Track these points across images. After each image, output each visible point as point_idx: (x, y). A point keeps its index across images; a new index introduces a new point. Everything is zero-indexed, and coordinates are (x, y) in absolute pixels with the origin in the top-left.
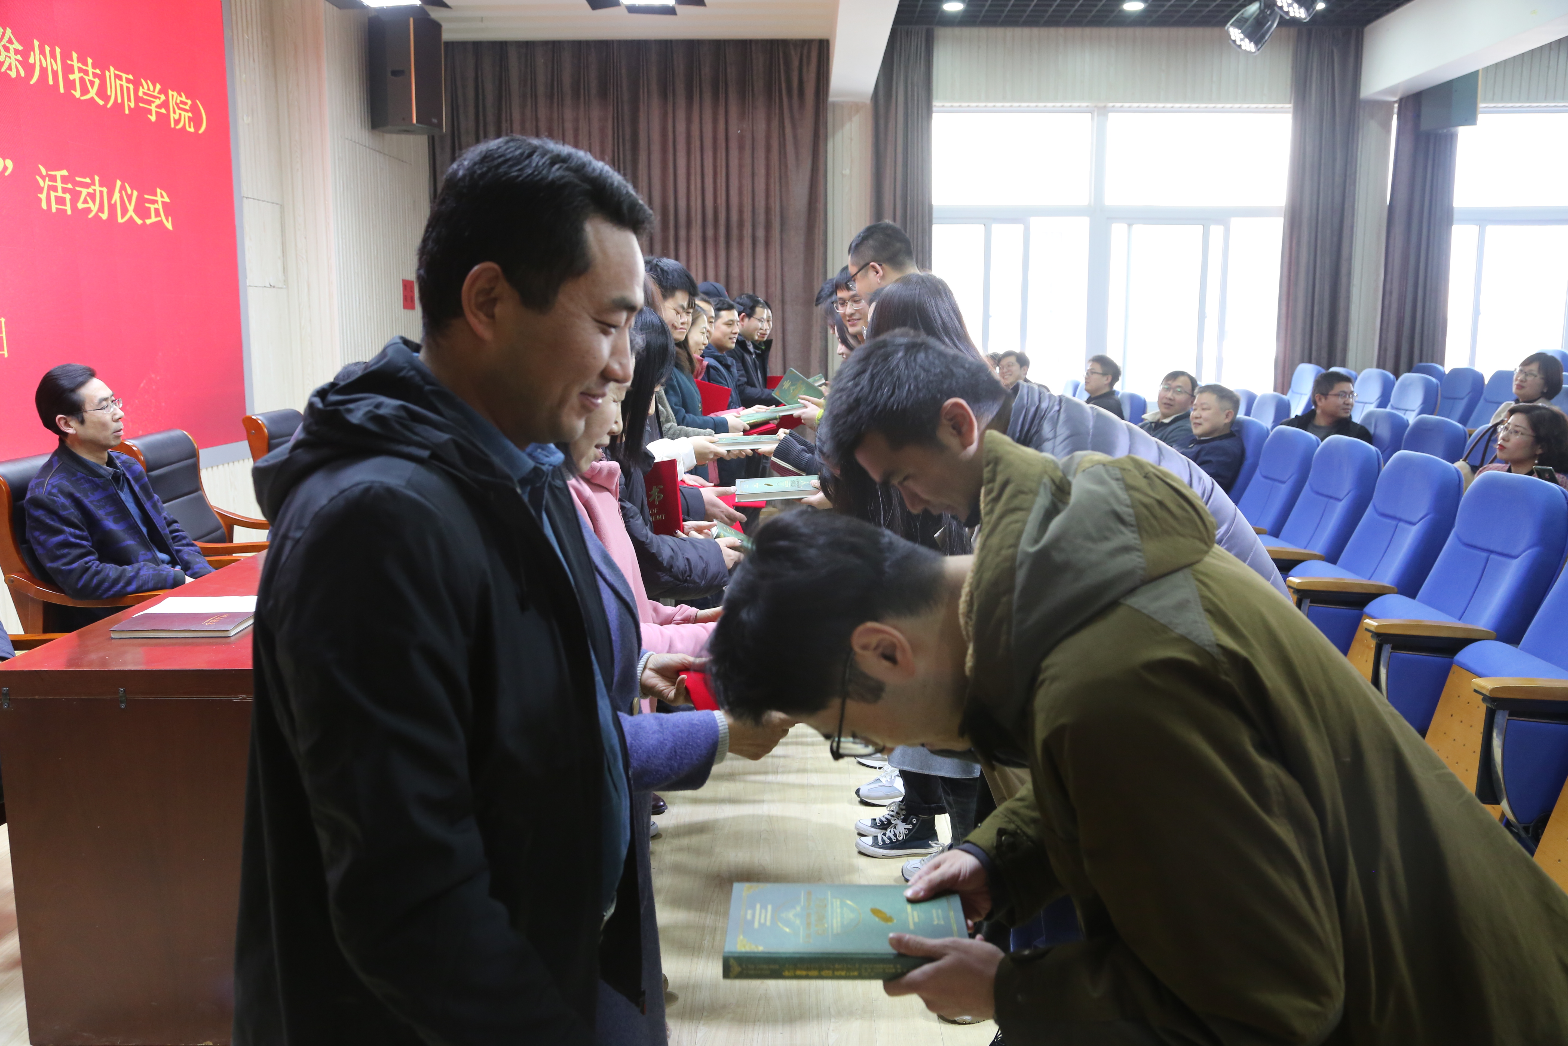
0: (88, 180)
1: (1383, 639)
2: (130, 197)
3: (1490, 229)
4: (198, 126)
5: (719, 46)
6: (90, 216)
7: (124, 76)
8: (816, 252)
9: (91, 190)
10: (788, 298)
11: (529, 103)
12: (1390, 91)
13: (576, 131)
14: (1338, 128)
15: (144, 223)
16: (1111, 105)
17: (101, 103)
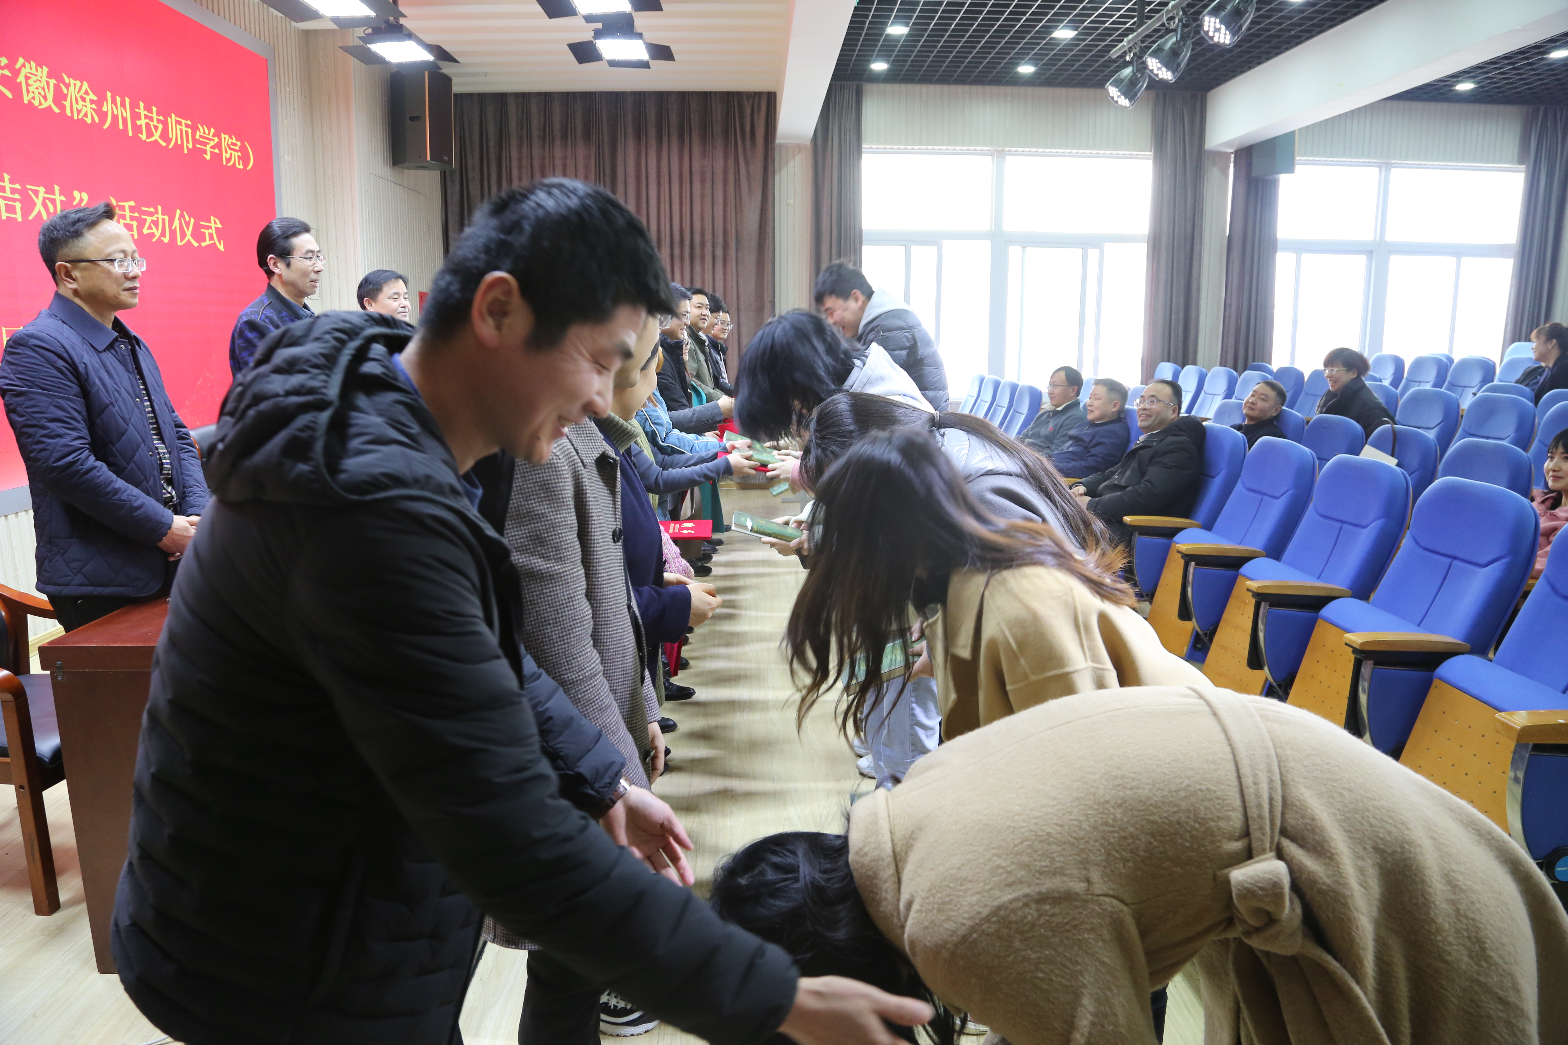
0: (152, 210)
1: (1261, 597)
2: (188, 224)
3: (1305, 256)
4: (246, 164)
5: (684, 97)
6: (154, 240)
7: (184, 121)
8: (766, 267)
9: (154, 218)
10: (742, 307)
11: (525, 144)
12: (1228, 144)
13: (565, 166)
14: (1188, 172)
15: (200, 245)
16: (1008, 149)
17: (164, 144)
